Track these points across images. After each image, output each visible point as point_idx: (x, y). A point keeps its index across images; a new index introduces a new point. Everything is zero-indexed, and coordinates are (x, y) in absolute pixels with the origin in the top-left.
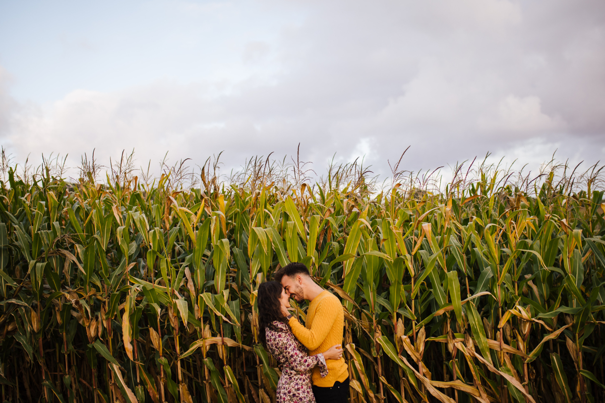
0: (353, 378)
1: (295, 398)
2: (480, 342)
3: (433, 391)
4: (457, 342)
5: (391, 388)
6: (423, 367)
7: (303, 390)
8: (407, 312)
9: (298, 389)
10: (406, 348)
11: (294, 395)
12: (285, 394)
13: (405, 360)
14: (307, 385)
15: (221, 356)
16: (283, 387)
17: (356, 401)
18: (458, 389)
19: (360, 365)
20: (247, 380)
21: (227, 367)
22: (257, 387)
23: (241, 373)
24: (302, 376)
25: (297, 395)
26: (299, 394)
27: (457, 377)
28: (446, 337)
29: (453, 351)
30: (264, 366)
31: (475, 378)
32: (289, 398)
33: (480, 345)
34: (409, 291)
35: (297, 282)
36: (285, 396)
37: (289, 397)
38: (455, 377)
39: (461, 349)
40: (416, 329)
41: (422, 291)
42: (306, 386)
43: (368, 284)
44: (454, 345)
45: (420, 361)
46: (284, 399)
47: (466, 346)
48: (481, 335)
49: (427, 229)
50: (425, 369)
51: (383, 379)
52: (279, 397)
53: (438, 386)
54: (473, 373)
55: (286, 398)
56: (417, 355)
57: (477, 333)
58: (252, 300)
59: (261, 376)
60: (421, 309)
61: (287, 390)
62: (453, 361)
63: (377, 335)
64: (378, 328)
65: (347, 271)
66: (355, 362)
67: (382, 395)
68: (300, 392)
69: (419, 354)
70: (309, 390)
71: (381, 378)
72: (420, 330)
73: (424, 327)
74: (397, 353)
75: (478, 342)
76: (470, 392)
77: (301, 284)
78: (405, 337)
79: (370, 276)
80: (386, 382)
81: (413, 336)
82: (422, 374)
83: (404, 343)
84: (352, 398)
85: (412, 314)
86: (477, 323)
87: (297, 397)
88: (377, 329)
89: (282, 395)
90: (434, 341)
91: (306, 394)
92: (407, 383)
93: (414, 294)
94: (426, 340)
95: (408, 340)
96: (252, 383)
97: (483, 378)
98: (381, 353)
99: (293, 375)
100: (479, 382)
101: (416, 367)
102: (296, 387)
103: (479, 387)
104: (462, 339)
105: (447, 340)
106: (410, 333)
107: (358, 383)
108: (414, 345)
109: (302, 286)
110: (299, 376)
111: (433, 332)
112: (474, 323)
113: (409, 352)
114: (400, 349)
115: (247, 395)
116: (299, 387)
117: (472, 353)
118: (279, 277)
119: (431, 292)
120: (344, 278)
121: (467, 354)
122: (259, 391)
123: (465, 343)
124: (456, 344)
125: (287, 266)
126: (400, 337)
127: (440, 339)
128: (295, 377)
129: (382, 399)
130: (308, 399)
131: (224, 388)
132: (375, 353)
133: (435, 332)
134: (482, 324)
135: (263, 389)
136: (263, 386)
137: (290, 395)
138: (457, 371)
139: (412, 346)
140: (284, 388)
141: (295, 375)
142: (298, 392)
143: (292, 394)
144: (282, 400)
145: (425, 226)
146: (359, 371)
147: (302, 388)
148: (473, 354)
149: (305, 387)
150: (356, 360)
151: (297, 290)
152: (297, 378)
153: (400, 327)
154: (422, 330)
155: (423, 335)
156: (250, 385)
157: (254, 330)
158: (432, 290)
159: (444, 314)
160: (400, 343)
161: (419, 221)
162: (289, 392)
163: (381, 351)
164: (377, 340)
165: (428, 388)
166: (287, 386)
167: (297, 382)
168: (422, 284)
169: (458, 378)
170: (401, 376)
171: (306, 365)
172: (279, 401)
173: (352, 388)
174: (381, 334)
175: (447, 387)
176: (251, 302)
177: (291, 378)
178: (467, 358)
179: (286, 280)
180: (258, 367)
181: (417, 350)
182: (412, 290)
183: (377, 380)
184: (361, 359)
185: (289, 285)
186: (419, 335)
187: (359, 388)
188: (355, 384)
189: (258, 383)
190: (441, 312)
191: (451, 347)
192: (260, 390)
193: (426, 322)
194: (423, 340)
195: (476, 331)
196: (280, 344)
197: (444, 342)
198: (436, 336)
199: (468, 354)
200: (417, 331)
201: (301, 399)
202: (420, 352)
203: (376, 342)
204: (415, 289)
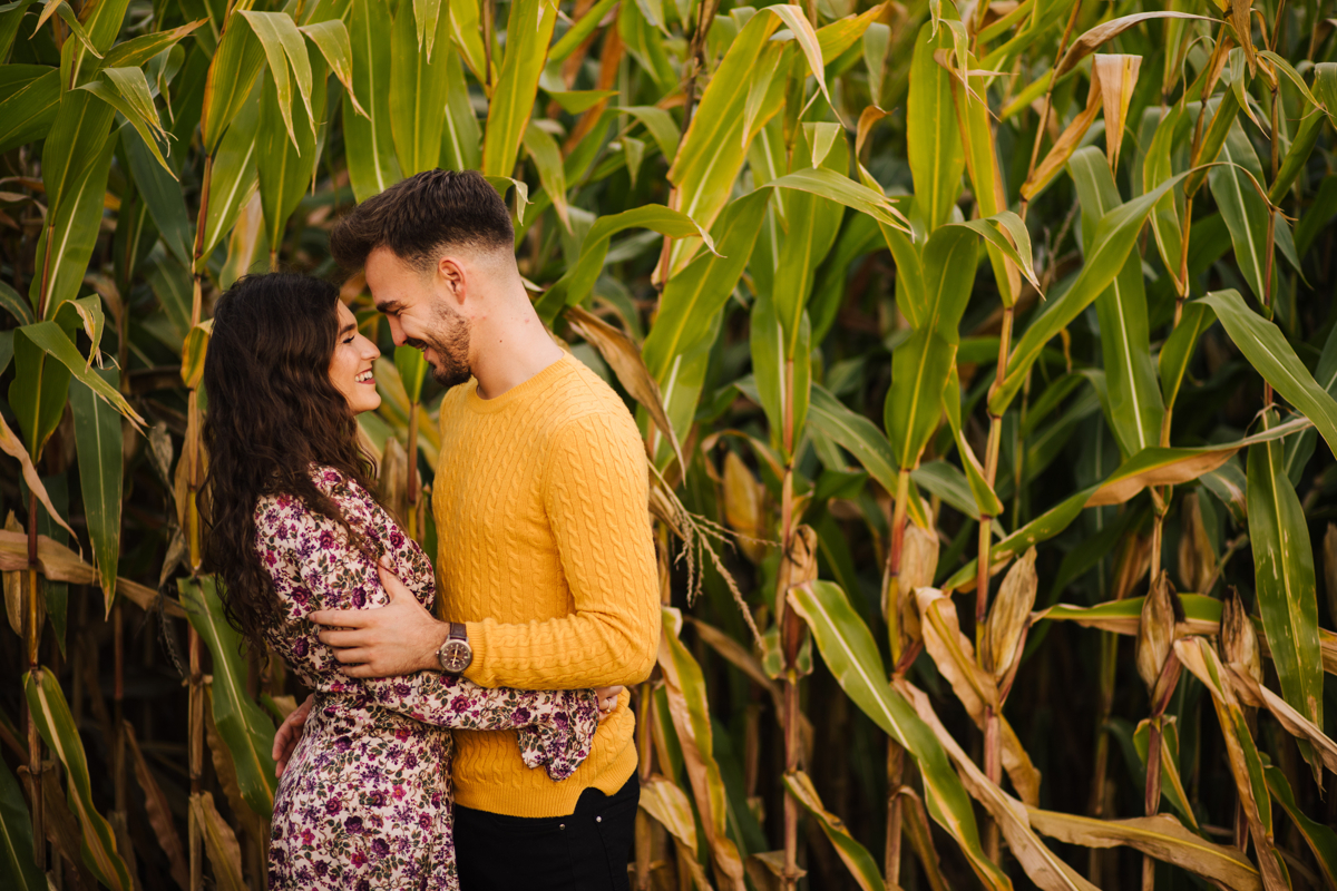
0: (656, 769)
1: (357, 836)
2: (1286, 646)
3: (1040, 864)
4: (1185, 637)
5: (838, 835)
6: (1004, 742)
7: (402, 805)
8: (964, 486)
9: (378, 799)
10: (934, 648)
11: (354, 823)
12: (310, 813)
13: (921, 703)
14: (423, 783)
15: (16, 622)
16: (304, 783)
17: (665, 884)
18: (1161, 857)
19: (695, 715)
20: (128, 746)
21: (41, 675)
22: (178, 785)
23: (98, 705)
24: (405, 740)
25: (368, 824)
26: (377, 820)
27: (1163, 799)
28: (1138, 609)
29: (1158, 677)
30: (220, 679)
31: (1249, 814)
32: (332, 837)
33: (1282, 659)
34: (979, 374)
35: (443, 291)
36: (309, 825)
37: (328, 829)
38: (1153, 801)
39: (1201, 673)
40: (992, 562)
41: (1046, 372)
42: (421, 792)
43: (776, 315)
44: (1171, 648)
45: (991, 714)
46: (308, 835)
47: (1223, 659)
48: (1294, 611)
49: (1116, 83)
50: (1012, 750)
51: (800, 786)
52: (285, 827)
53: (1064, 839)
54: (1244, 789)
55: (316, 833)
56: (987, 685)
57: (1279, 603)
58: (193, 364)
59: (205, 733)
60: (1029, 461)
61: (321, 794)
62: (1151, 727)
63: (796, 574)
64: (805, 541)
65: (680, 254)
66: (673, 697)
67: (788, 864)
68: (386, 812)
69: (991, 682)
70: (431, 810)
71: (791, 781)
72: (1013, 562)
73: (1032, 554)
74: (888, 669)
75: (1279, 646)
76: (1216, 875)
77: (461, 301)
78: (935, 594)
79: (791, 282)
80: (815, 804)
81: (973, 594)
82: (997, 775)
83: (926, 623)
84: (646, 862)
85: (981, 491)
86: (1285, 554)
87: (369, 832)
88: (799, 546)
89: (296, 818)
90: (1071, 625)
91: (412, 827)
92: (921, 814)
93: (1006, 393)
94: (1037, 617)
95: (949, 611)
96: (147, 756)
97: (1284, 814)
98: (806, 663)
99: (357, 730)
100: (1264, 832)
101: (971, 739)
102: (369, 787)
103: (1260, 853)
104: (1207, 624)
105: (1140, 626)
106: (963, 579)
107: (681, 798)
108: (971, 636)
109: (467, 310)
110: (387, 736)
111: (1067, 577)
112: (1271, 551)
113: (947, 670)
114: (906, 650)
115: (121, 816)
116: (382, 788)
117: (1251, 692)
118: (355, 253)
119: (1086, 382)
120: (661, 285)
121: (1224, 698)
122: (187, 804)
123: (1220, 643)
124: (1178, 645)
125: (380, 199)
126: (912, 593)
127: (1109, 618)
128: (366, 739)
129: (790, 880)
130: (419, 854)
131: (19, 779)
132: (774, 661)
133: (1080, 580)
134: (1308, 561)
135: (208, 796)
136: (210, 781)
137: (336, 819)
138: (1165, 769)
139: (964, 641)
140: (311, 787)
141: (370, 730)
142: (375, 810)
143: (343, 816)
144: (299, 843)
145: (1110, 68)
146: (686, 747)
147: (400, 795)
148: (1257, 697)
149: (414, 795)
150: (676, 690)
151: (442, 330)
152: (375, 742)
153: (918, 548)
154: (1025, 567)
155: (1023, 590)
156: (141, 766)
157: (187, 508)
158: (1093, 375)
159: (1143, 501)
160: (908, 625)
161: (1082, 50)
162: (333, 807)
163: (806, 650)
164: (793, 599)
165: (1017, 851)
166: (324, 775)
167: (375, 763)
168: (1056, 343)
169: (1165, 806)
170: (896, 780)
171: (450, 698)
172: (285, 847)
173: (649, 817)
174: (815, 573)
175: (1108, 844)
176: (185, 371)
177: (347, 742)
178: (1224, 716)
179: (388, 274)
180: (193, 689)
181: (989, 663)
182: (1001, 370)
183: (772, 792)
184: (701, 686)
185: (404, 301)
186: (1006, 589)
187: (682, 818)
188: (663, 803)
189: (184, 760)
190: (1124, 487)
191: (1151, 657)
192: (194, 799)
193: (1046, 532)
194: (1022, 618)
195: (1274, 591)
196: (332, 579)
197: (1117, 630)
198: (1085, 602)
199: (1231, 700)
200: (996, 569)
201: (382, 846)
202: (1001, 672)
203: (789, 608)
204: (1014, 363)
